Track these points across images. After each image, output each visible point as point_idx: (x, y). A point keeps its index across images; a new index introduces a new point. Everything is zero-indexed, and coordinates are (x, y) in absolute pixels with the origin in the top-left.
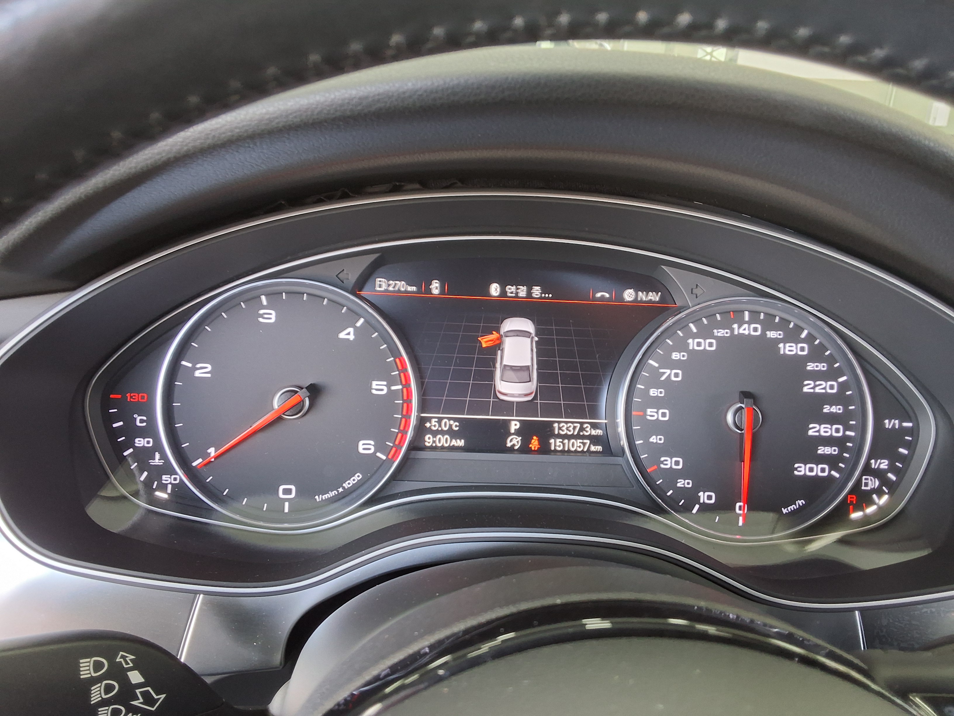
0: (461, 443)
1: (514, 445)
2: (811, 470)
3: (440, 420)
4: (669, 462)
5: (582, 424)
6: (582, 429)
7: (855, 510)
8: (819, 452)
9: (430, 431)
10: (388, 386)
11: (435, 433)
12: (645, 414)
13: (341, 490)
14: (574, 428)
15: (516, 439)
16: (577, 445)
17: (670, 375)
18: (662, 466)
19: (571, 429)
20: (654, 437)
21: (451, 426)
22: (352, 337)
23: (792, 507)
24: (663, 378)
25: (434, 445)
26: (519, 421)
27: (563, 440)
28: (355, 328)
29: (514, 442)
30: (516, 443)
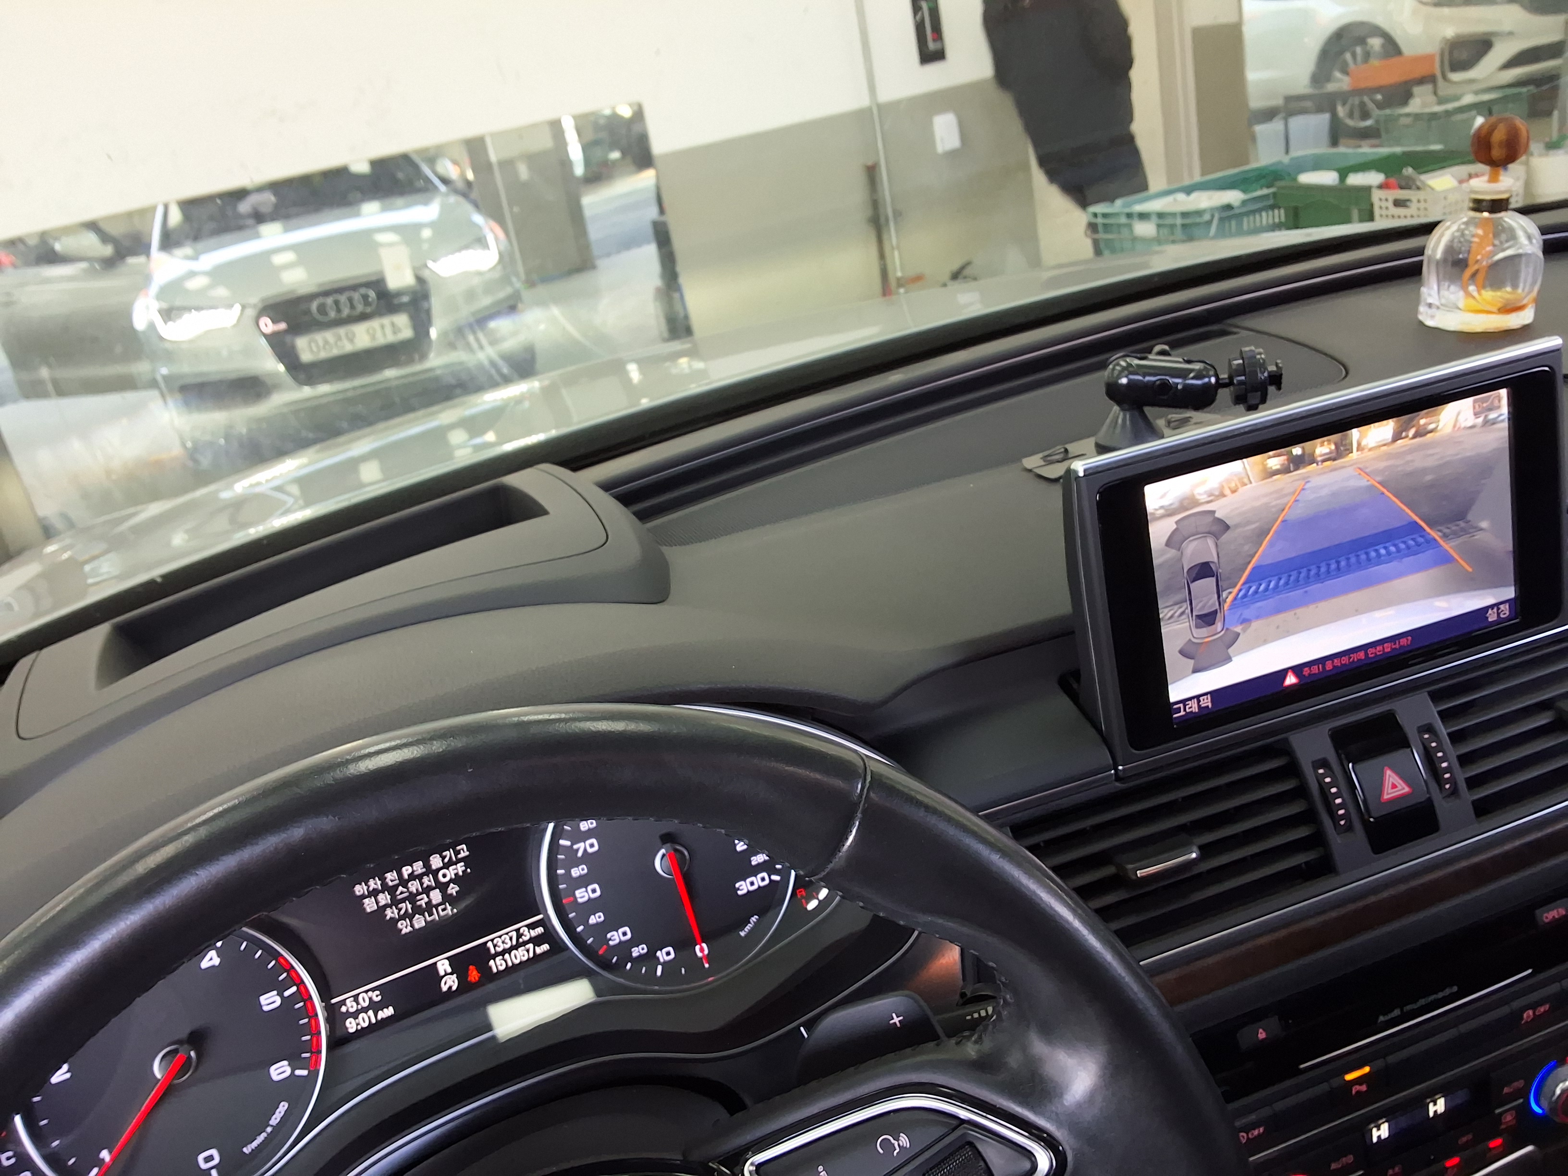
0: (389, 1012)
1: (450, 988)
2: (752, 884)
3: (356, 1000)
4: (616, 937)
5: (518, 930)
6: (519, 936)
7: (808, 900)
8: (754, 863)
9: (349, 1015)
10: (280, 994)
11: (355, 1015)
12: (576, 898)
13: (269, 1129)
14: (511, 939)
15: (450, 978)
16: (521, 955)
17: (585, 850)
18: (611, 943)
19: (508, 940)
20: (592, 917)
21: (370, 999)
22: (216, 961)
23: (748, 928)
24: (580, 854)
25: (359, 1027)
26: (447, 958)
27: (503, 956)
28: (217, 949)
29: (449, 983)
30: (452, 983)
